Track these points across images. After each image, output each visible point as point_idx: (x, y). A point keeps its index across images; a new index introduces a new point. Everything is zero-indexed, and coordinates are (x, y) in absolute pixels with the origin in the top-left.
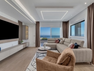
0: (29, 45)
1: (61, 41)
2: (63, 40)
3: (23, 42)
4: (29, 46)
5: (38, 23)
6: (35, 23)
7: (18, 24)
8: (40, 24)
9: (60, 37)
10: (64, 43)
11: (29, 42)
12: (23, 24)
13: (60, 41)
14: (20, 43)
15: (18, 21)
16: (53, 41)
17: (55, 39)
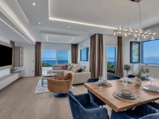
0: (24, 74)
1: (69, 66)
2: (72, 66)
3: (17, 71)
4: (25, 76)
5: (38, 44)
6: (35, 44)
7: (10, 46)
8: (42, 45)
9: (69, 63)
10: (73, 69)
11: (24, 71)
12: (16, 45)
14: (12, 72)
15: (11, 41)
16: (60, 68)
17: (61, 65)
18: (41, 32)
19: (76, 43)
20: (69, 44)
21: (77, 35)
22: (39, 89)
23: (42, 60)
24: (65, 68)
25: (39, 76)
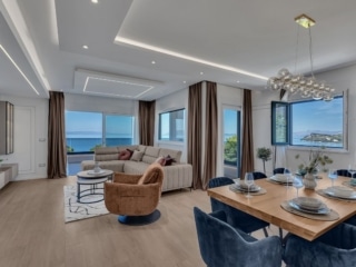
0: (17, 174)
1: (136, 153)
2: (142, 151)
5: (57, 97)
6: (48, 95)
9: (133, 144)
10: (145, 158)
11: (17, 165)
13: (132, 153)
16: (112, 156)
17: (116, 150)
18: (76, 69)
19: (151, 99)
20: (133, 100)
21: (161, 82)
22: (74, 209)
23: (67, 136)
24: (126, 156)
25: (60, 177)
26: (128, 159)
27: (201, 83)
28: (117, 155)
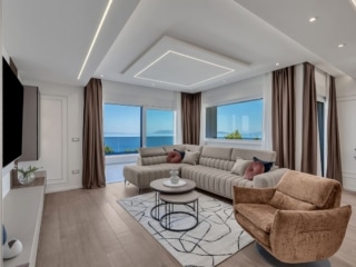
1: (188, 154)
2: (196, 151)
5: (93, 86)
10: (202, 160)
13: (183, 154)
16: (160, 158)
17: (163, 151)
21: (247, 63)
24: (176, 158)
25: (99, 186)
26: (179, 161)
27: (293, 68)
28: (165, 157)
